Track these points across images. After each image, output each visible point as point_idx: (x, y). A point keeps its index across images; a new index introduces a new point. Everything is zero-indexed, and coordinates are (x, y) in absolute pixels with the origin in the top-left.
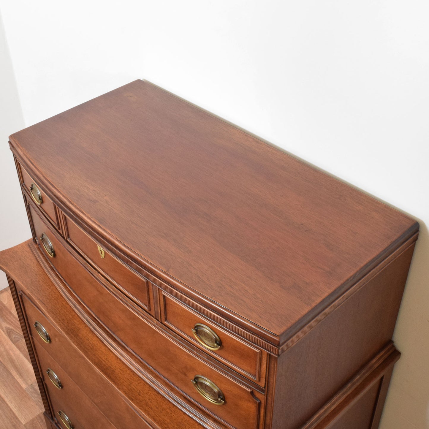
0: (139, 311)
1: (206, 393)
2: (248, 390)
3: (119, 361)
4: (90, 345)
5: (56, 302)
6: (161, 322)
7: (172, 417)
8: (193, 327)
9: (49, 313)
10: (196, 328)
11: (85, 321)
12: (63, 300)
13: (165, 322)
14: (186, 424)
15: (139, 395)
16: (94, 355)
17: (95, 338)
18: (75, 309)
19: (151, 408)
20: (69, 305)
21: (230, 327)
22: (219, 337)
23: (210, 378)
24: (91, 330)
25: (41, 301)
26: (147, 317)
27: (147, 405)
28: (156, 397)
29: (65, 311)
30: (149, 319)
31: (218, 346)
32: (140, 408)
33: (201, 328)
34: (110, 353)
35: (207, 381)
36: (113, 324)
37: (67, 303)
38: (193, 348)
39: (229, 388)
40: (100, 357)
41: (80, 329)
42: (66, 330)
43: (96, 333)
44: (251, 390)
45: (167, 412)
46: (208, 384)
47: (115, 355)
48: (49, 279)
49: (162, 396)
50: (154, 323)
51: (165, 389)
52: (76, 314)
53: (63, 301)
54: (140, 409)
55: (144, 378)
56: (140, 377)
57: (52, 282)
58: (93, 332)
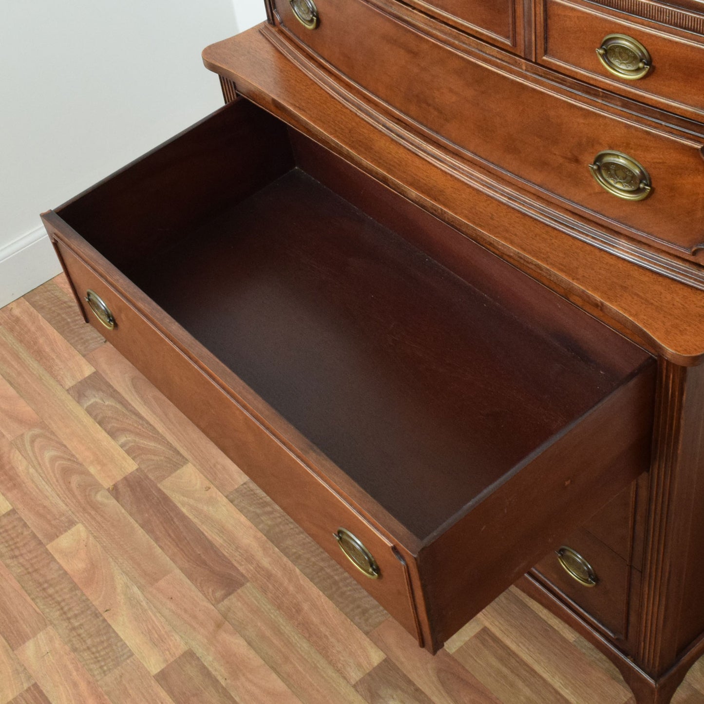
0: (493, 56)
1: (616, 183)
2: (696, 146)
3: (449, 177)
4: (395, 160)
5: (325, 106)
6: (536, 63)
7: (553, 244)
8: (599, 46)
9: (314, 122)
10: (604, 47)
11: (380, 127)
12: (337, 102)
13: (544, 58)
14: (578, 251)
15: (492, 219)
16: (405, 172)
17: (401, 150)
18: (359, 113)
19: (516, 235)
20: (347, 108)
21: (669, 17)
22: (646, 50)
23: (626, 147)
24: (392, 140)
25: (298, 107)
26: (509, 63)
27: (507, 231)
28: (522, 220)
29: (343, 117)
30: (512, 65)
31: (645, 66)
32: (496, 235)
33: (614, 41)
34: (433, 168)
35: (618, 156)
36: (436, 113)
37: (344, 106)
38: (596, 95)
39: (661, 156)
40: (416, 175)
41: (373, 139)
42: (350, 143)
43: (402, 143)
44: (702, 146)
45: (543, 238)
46: (621, 161)
47: (441, 170)
48: (307, 76)
49: (531, 217)
50: (522, 69)
51: (538, 204)
52: (363, 119)
53: (336, 104)
54: (496, 237)
55: (497, 196)
56: (489, 196)
57: (311, 80)
58: (396, 142)
